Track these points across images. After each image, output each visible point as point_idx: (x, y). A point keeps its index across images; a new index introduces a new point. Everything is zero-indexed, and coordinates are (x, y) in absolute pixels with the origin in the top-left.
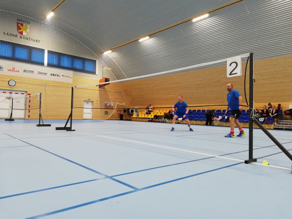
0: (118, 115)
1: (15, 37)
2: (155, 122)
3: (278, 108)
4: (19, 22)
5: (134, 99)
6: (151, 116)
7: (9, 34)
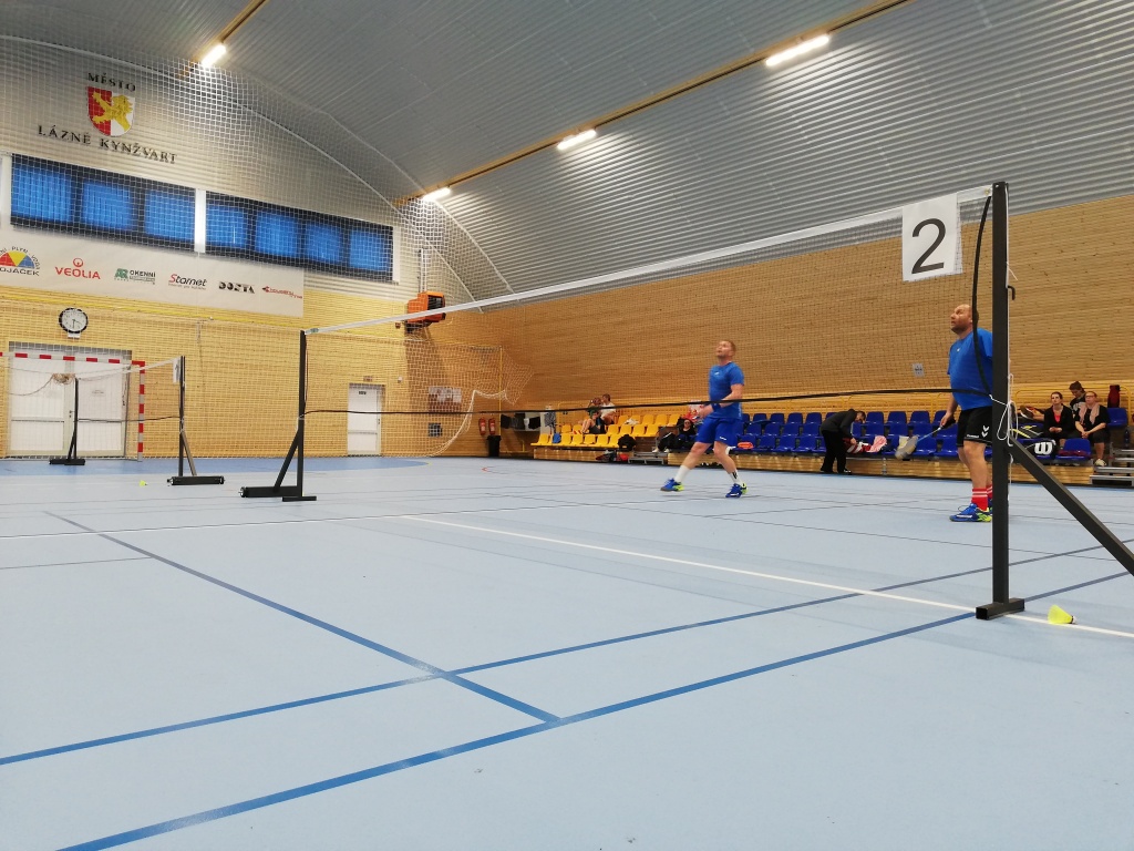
0: (479, 437)
1: (79, 145)
2: (624, 462)
3: (1109, 400)
4: (94, 85)
5: (543, 374)
6: (610, 439)
7: (60, 134)
